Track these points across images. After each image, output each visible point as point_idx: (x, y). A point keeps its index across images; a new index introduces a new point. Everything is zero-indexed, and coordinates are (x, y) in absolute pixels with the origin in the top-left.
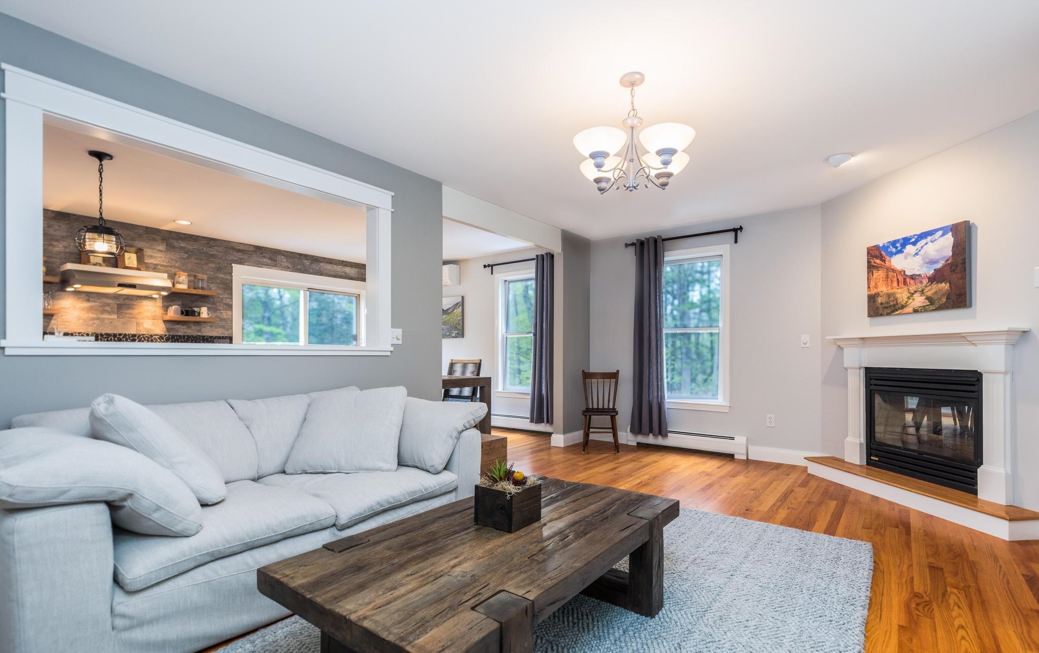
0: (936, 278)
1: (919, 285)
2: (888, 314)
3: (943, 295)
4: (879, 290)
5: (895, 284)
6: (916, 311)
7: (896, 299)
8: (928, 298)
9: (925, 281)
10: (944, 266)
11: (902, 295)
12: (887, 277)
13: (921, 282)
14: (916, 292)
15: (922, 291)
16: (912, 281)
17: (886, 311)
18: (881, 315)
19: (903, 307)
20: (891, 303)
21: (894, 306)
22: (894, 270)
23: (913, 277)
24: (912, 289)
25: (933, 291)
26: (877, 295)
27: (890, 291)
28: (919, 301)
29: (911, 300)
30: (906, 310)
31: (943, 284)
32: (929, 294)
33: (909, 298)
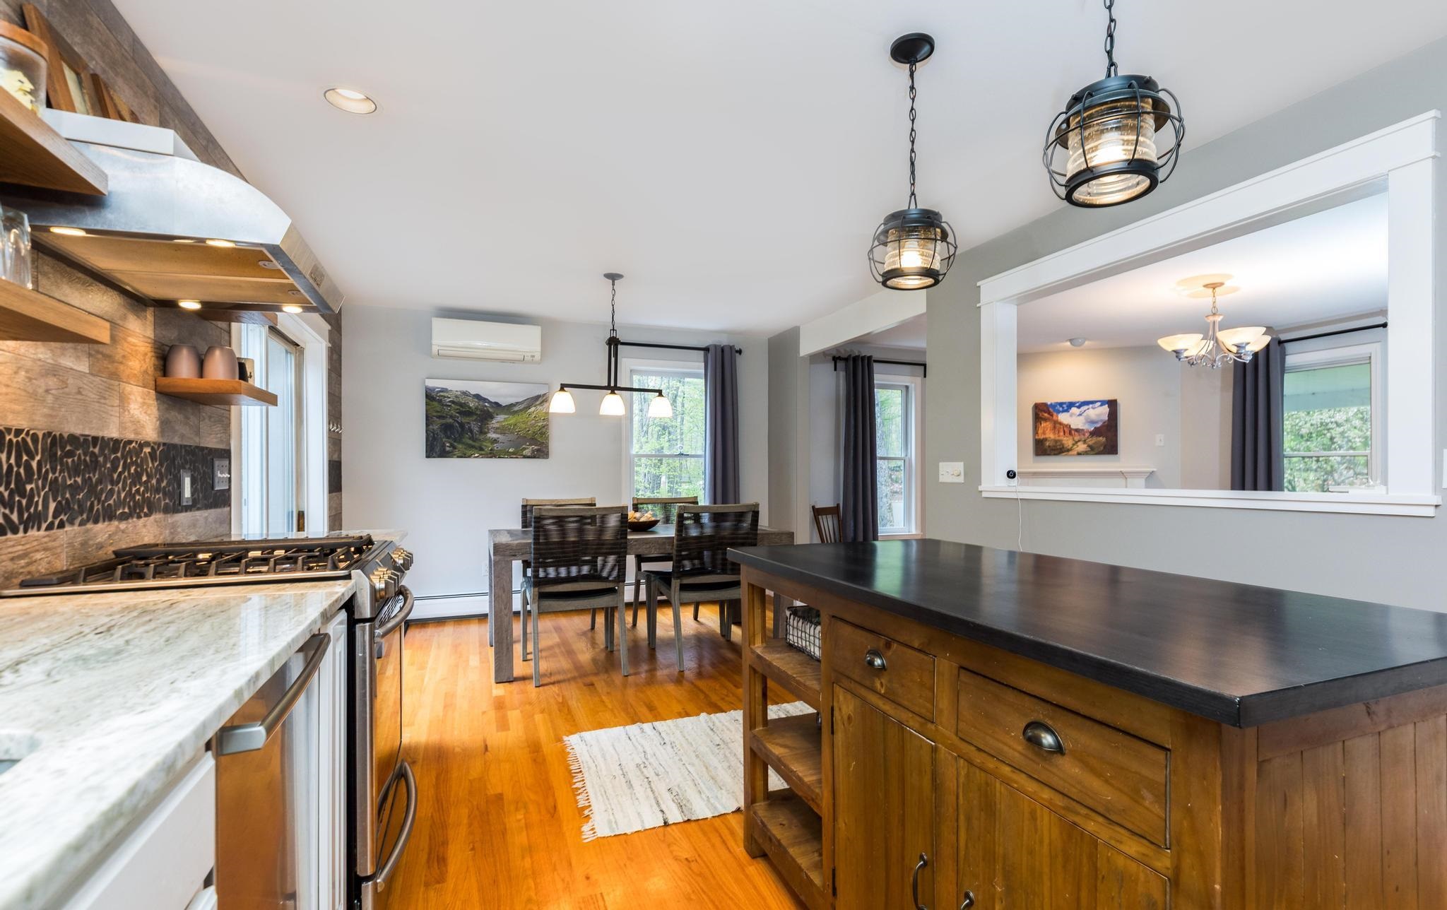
0: (1096, 433)
1: (1082, 436)
2: (1055, 454)
3: (1101, 445)
4: (1047, 436)
5: (1062, 434)
6: (1079, 454)
7: (1063, 445)
8: (1089, 446)
9: (1087, 435)
10: (1101, 427)
11: (1068, 442)
12: (1055, 427)
13: (1084, 435)
14: (1079, 441)
15: (1085, 441)
16: (1076, 433)
17: (1053, 452)
18: (1049, 455)
19: (1068, 450)
20: (1058, 447)
21: (1061, 449)
22: (1061, 424)
23: (1077, 430)
24: (1077, 438)
25: (1093, 442)
26: (1046, 440)
27: (1057, 438)
28: (1082, 447)
29: (1075, 446)
30: (1070, 453)
31: (1101, 438)
32: (1090, 443)
33: (1074, 445)
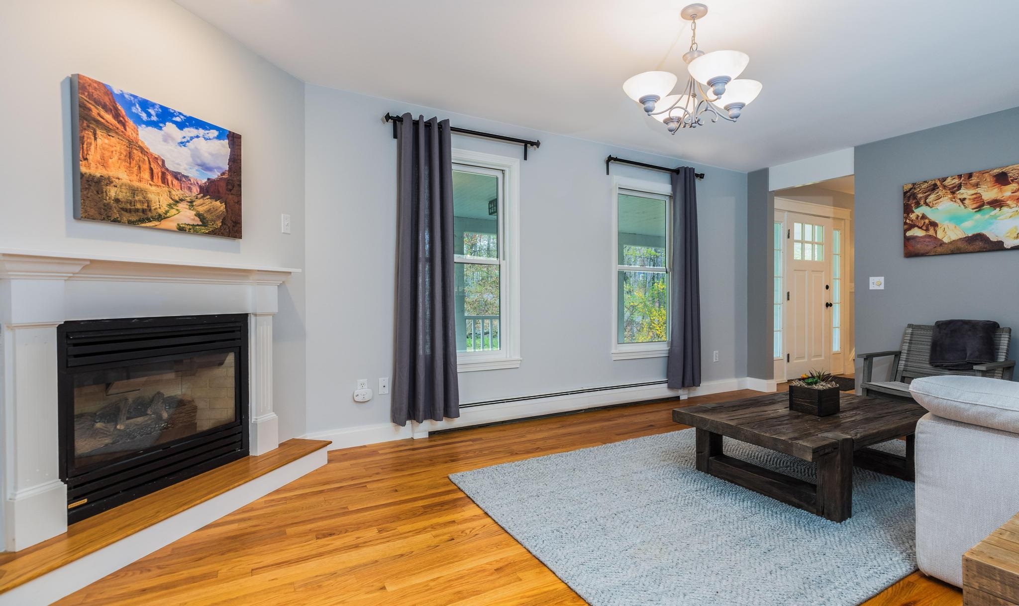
0: (209, 190)
1: (187, 193)
2: (131, 223)
3: (218, 217)
4: (112, 172)
5: (146, 175)
6: (181, 229)
7: (148, 202)
8: (198, 215)
9: (196, 190)
10: (220, 180)
11: (159, 197)
12: (130, 156)
13: (190, 189)
14: (182, 200)
15: (191, 202)
16: (175, 182)
17: (126, 217)
18: (116, 221)
19: (160, 218)
20: (139, 206)
21: (144, 211)
22: (142, 150)
23: (177, 176)
24: (177, 194)
25: (205, 208)
26: (109, 181)
27: (136, 184)
28: (186, 215)
29: (173, 212)
30: (165, 224)
31: (218, 203)
32: (201, 209)
33: (170, 206)
